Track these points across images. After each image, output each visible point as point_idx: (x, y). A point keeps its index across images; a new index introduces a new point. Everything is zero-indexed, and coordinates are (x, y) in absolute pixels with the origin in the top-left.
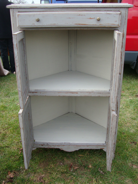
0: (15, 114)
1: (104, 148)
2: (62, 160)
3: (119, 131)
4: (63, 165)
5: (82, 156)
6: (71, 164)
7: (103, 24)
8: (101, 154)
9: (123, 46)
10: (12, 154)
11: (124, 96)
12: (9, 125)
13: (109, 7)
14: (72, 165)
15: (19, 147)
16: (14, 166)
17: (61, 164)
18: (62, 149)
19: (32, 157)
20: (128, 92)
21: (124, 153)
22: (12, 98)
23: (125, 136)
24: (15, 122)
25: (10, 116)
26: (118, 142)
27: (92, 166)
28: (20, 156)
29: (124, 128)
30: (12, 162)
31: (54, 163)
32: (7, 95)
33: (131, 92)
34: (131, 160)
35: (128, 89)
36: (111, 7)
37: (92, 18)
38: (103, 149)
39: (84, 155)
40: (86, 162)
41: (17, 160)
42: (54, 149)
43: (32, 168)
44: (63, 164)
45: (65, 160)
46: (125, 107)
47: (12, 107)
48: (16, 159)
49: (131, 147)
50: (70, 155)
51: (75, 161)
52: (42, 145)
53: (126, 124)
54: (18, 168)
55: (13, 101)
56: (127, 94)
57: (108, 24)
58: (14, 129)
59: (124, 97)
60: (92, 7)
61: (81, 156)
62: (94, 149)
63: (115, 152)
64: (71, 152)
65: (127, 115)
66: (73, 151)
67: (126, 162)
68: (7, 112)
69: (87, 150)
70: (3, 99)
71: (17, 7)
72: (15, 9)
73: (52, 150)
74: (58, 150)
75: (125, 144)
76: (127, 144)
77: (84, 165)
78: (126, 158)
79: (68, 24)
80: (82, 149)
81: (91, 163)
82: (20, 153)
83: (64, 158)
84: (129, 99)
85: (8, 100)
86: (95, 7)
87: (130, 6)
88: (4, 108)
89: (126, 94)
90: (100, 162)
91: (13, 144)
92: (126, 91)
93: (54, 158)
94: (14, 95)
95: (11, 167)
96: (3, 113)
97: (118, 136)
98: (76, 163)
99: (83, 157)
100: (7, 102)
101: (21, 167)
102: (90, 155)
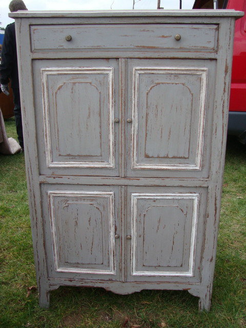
0: (25, 222)
1: (189, 289)
2: (108, 311)
3: (219, 258)
4: (110, 321)
5: (148, 303)
6: (126, 318)
7: (185, 47)
8: (184, 301)
9: (227, 90)
10: (13, 297)
11: (228, 192)
12: (13, 242)
13: (198, 15)
14: (127, 322)
15: (27, 285)
16: (15, 321)
17: (106, 319)
18: (109, 290)
19: (50, 305)
20: (235, 185)
21: (228, 299)
22: (20, 193)
23: (231, 267)
24: (23, 237)
25: (14, 225)
26: (217, 278)
27: (166, 323)
28: (28, 302)
29: (228, 251)
30: (11, 314)
31: (92, 317)
32: (12, 189)
33: (240, 187)
34: (243, 314)
35: (235, 181)
36: (203, 15)
37: (165, 36)
38: (189, 291)
39: (152, 301)
40: (156, 316)
41: (21, 310)
42: (94, 288)
43: (49, 325)
44: (110, 319)
45: (115, 310)
46: (231, 212)
47: (19, 209)
48: (19, 306)
49: (243, 288)
50: (124, 302)
51: (134, 313)
52: (71, 281)
53: (232, 243)
54: (23, 325)
55: (22, 198)
56: (234, 190)
57: (195, 47)
58: (20, 250)
59: (227, 195)
60: (167, 15)
61: (146, 304)
62: (170, 291)
63: (212, 296)
64: (126, 295)
65: (233, 227)
66: (130, 293)
67: (233, 317)
68: (10, 219)
69: (158, 291)
70: (5, 195)
71: (27, 16)
72: (23, 20)
73: (89, 290)
74: (102, 291)
75: (231, 282)
76: (234, 282)
77: (150, 322)
78: (234, 309)
79: (122, 46)
80: (147, 290)
81: (165, 318)
82: (27, 295)
83: (113, 307)
84: (238, 197)
85: (12, 198)
86: (174, 15)
87: (238, 13)
88: (5, 211)
89: (232, 190)
90: (183, 316)
91: (16, 278)
92: (232, 184)
93: (93, 306)
94: (24, 188)
95: (9, 322)
96: (3, 220)
97: (217, 267)
98: (136, 318)
99: (149, 305)
100: (11, 201)
101: (29, 324)
102: (162, 301)
